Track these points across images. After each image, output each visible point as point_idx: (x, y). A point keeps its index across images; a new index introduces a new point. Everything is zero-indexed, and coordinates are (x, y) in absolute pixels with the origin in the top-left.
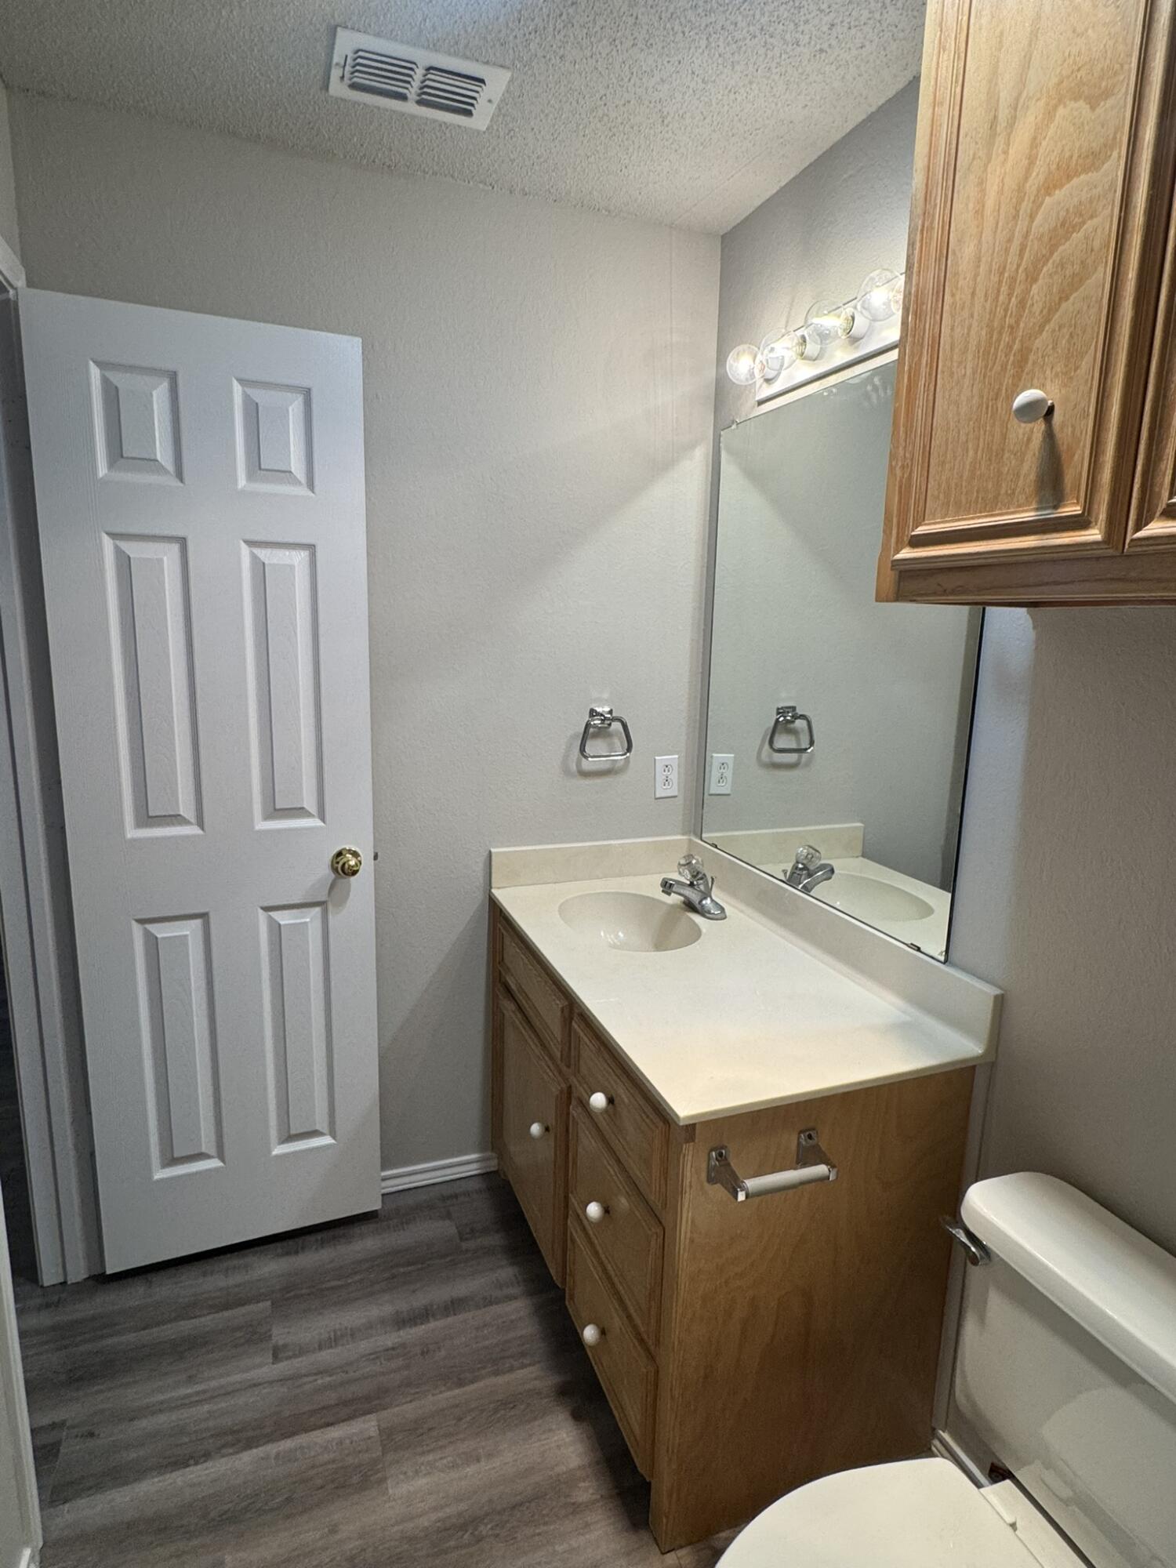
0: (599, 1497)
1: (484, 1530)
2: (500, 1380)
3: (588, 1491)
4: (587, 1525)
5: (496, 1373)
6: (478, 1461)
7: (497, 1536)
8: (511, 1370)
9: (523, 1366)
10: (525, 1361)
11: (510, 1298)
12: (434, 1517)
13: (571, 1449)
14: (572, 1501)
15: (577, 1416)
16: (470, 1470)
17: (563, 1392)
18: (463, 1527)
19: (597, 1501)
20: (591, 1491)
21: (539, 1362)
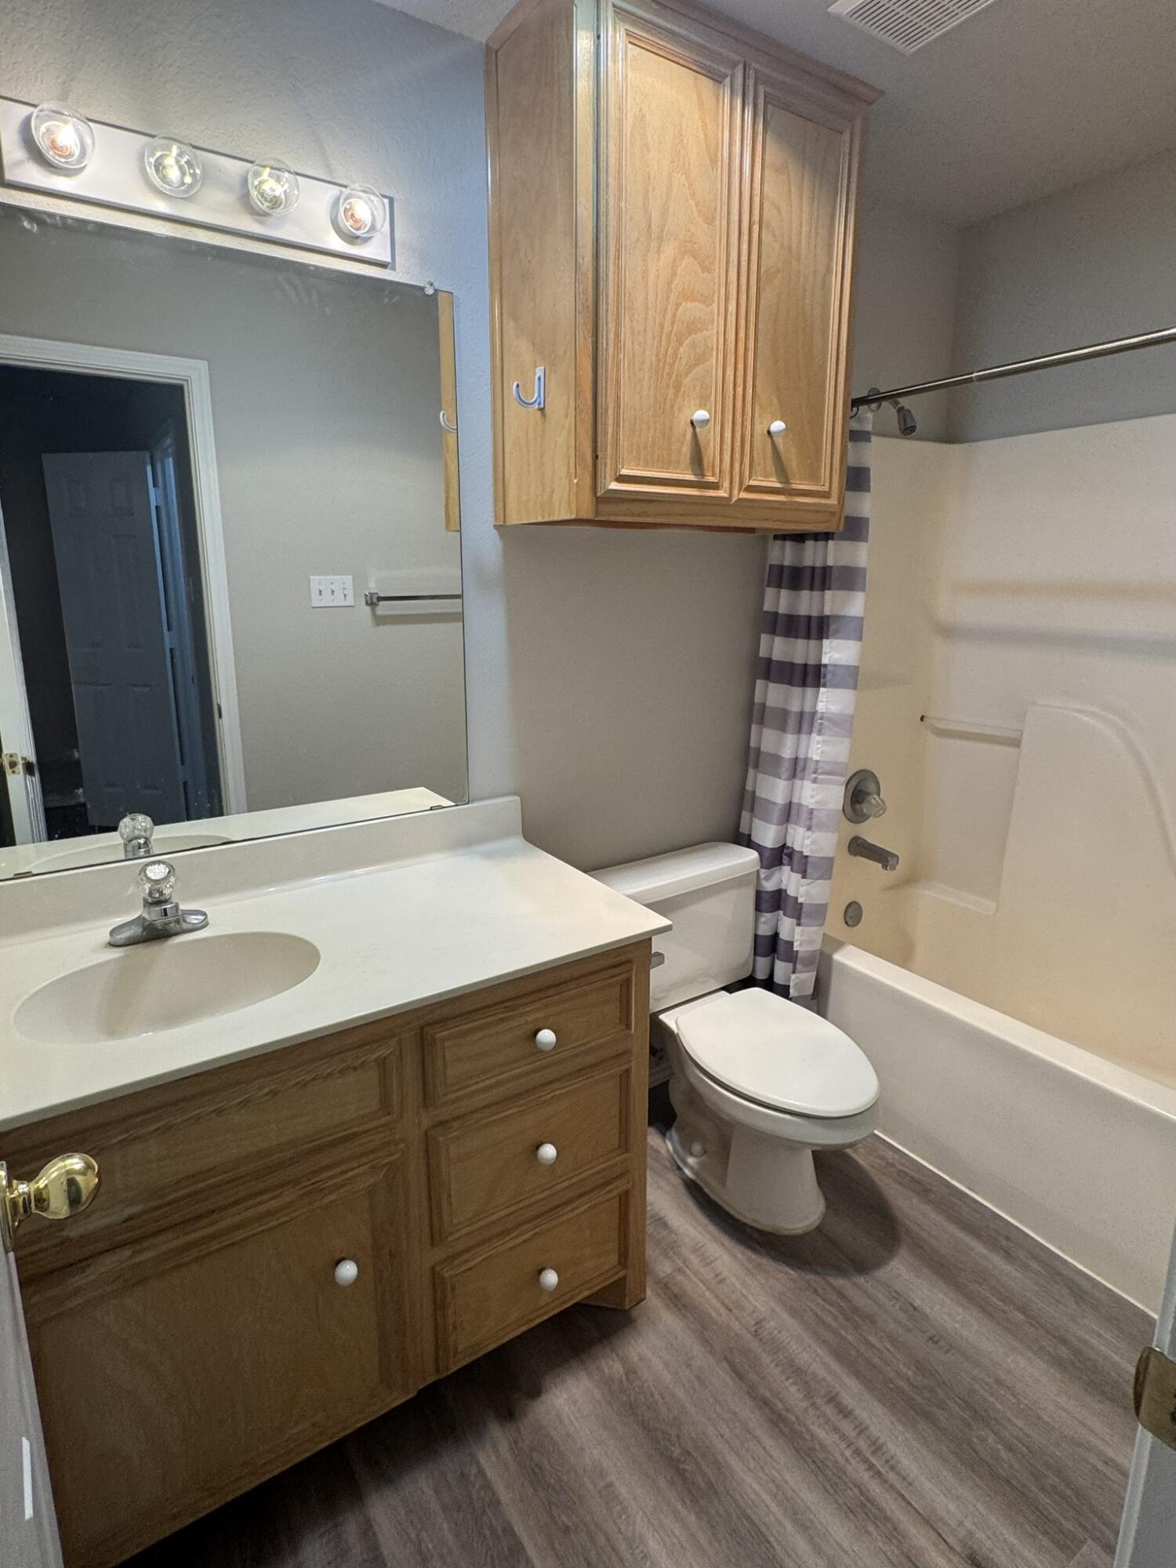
0: (614, 1355)
1: (676, 1452)
2: (504, 1495)
3: (611, 1365)
4: (641, 1359)
5: (495, 1503)
6: (610, 1485)
7: (678, 1437)
8: (487, 1486)
9: (481, 1472)
10: (473, 1472)
11: (368, 1531)
12: (684, 1512)
13: (574, 1390)
14: (624, 1376)
15: (535, 1392)
16: (623, 1491)
17: (509, 1414)
18: (681, 1473)
19: (617, 1355)
20: (611, 1362)
21: (472, 1455)
